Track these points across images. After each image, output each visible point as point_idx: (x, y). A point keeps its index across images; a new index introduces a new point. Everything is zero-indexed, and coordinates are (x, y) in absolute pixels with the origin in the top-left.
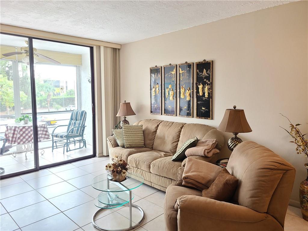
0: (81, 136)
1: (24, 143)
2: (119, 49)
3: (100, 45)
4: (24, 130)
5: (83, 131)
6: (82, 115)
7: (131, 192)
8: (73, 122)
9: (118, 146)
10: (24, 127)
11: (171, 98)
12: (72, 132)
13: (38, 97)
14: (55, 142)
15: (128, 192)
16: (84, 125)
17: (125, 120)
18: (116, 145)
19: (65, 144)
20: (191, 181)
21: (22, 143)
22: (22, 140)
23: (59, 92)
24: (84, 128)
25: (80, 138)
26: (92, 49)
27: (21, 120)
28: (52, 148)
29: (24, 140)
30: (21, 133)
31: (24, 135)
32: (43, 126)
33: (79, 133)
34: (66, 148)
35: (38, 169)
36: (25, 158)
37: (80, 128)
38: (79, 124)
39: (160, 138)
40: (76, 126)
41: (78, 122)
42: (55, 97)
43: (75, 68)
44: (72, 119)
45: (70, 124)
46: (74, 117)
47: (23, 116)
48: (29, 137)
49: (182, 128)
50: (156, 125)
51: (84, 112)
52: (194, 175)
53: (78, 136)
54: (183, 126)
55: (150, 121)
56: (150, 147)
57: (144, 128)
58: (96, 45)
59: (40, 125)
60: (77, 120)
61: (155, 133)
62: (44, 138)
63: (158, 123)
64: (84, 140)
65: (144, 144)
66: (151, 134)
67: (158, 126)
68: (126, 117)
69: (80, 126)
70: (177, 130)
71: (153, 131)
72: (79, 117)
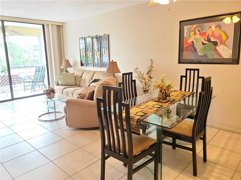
0: (42, 82)
1: (5, 85)
2: (62, 26)
3: (48, 24)
4: (4, 78)
5: (44, 79)
6: (42, 69)
7: (54, 103)
8: (37, 73)
9: (59, 85)
10: (4, 76)
11: (90, 56)
12: (37, 80)
13: (21, 59)
14: (26, 86)
15: (53, 102)
16: (44, 75)
17: (66, 70)
18: (58, 85)
19: (32, 87)
20: (82, 96)
21: (3, 85)
22: (3, 84)
23: (38, 55)
24: (44, 77)
25: (42, 83)
26: (43, 26)
27: (2, 72)
28: (24, 90)
29: (5, 84)
30: (3, 79)
31: (5, 81)
32: (17, 75)
33: (41, 80)
34: (32, 90)
35: (13, 99)
36: (7, 95)
37: (41, 77)
38: (41, 74)
39: (84, 80)
40: (39, 76)
41: (40, 73)
42: (35, 59)
43: (37, 38)
44: (36, 71)
45: (35, 75)
46: (38, 70)
47: (3, 69)
48: (6, 80)
49: (94, 74)
50: (82, 73)
51: (44, 67)
52: (83, 93)
53: (40, 82)
54: (95, 72)
55: (79, 70)
56: (78, 85)
57: (75, 75)
58: (46, 24)
59: (14, 75)
60: (39, 72)
61: (81, 77)
62: (18, 83)
63: (83, 72)
64: (45, 85)
65: (75, 84)
66: (79, 78)
67: (83, 73)
68: (67, 68)
69: (42, 75)
70: (91, 75)
71: (80, 76)
72: (40, 70)
